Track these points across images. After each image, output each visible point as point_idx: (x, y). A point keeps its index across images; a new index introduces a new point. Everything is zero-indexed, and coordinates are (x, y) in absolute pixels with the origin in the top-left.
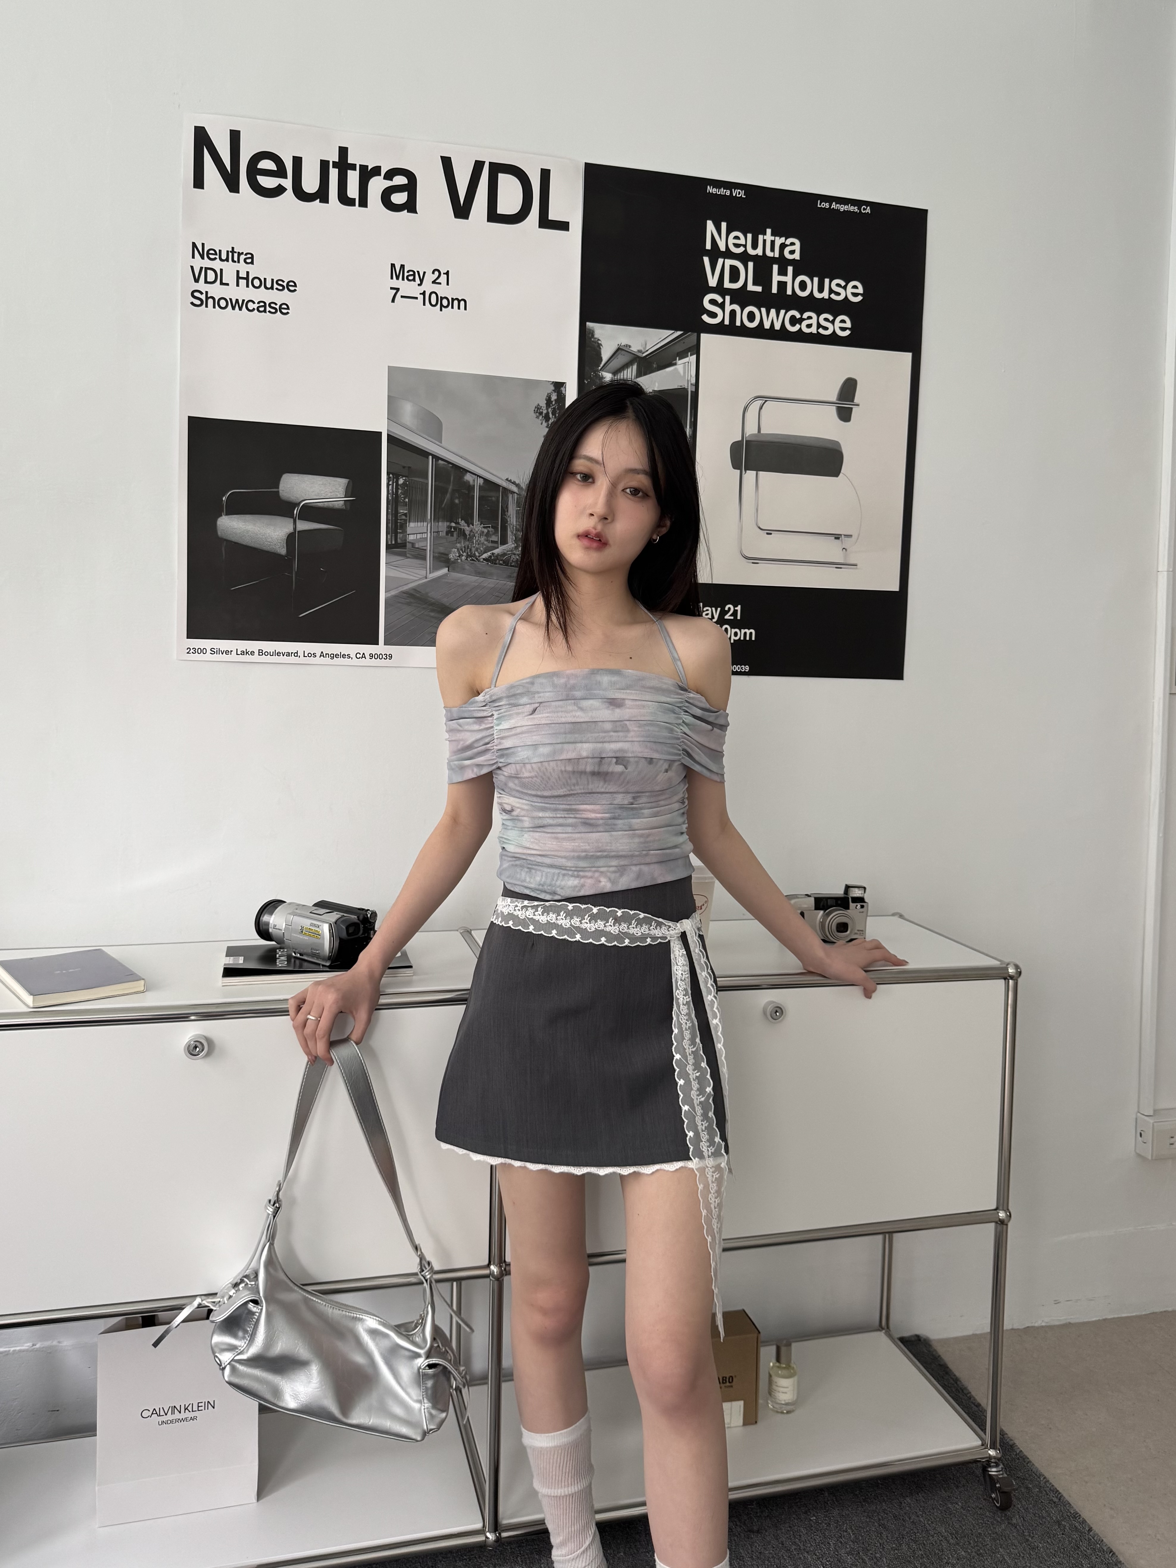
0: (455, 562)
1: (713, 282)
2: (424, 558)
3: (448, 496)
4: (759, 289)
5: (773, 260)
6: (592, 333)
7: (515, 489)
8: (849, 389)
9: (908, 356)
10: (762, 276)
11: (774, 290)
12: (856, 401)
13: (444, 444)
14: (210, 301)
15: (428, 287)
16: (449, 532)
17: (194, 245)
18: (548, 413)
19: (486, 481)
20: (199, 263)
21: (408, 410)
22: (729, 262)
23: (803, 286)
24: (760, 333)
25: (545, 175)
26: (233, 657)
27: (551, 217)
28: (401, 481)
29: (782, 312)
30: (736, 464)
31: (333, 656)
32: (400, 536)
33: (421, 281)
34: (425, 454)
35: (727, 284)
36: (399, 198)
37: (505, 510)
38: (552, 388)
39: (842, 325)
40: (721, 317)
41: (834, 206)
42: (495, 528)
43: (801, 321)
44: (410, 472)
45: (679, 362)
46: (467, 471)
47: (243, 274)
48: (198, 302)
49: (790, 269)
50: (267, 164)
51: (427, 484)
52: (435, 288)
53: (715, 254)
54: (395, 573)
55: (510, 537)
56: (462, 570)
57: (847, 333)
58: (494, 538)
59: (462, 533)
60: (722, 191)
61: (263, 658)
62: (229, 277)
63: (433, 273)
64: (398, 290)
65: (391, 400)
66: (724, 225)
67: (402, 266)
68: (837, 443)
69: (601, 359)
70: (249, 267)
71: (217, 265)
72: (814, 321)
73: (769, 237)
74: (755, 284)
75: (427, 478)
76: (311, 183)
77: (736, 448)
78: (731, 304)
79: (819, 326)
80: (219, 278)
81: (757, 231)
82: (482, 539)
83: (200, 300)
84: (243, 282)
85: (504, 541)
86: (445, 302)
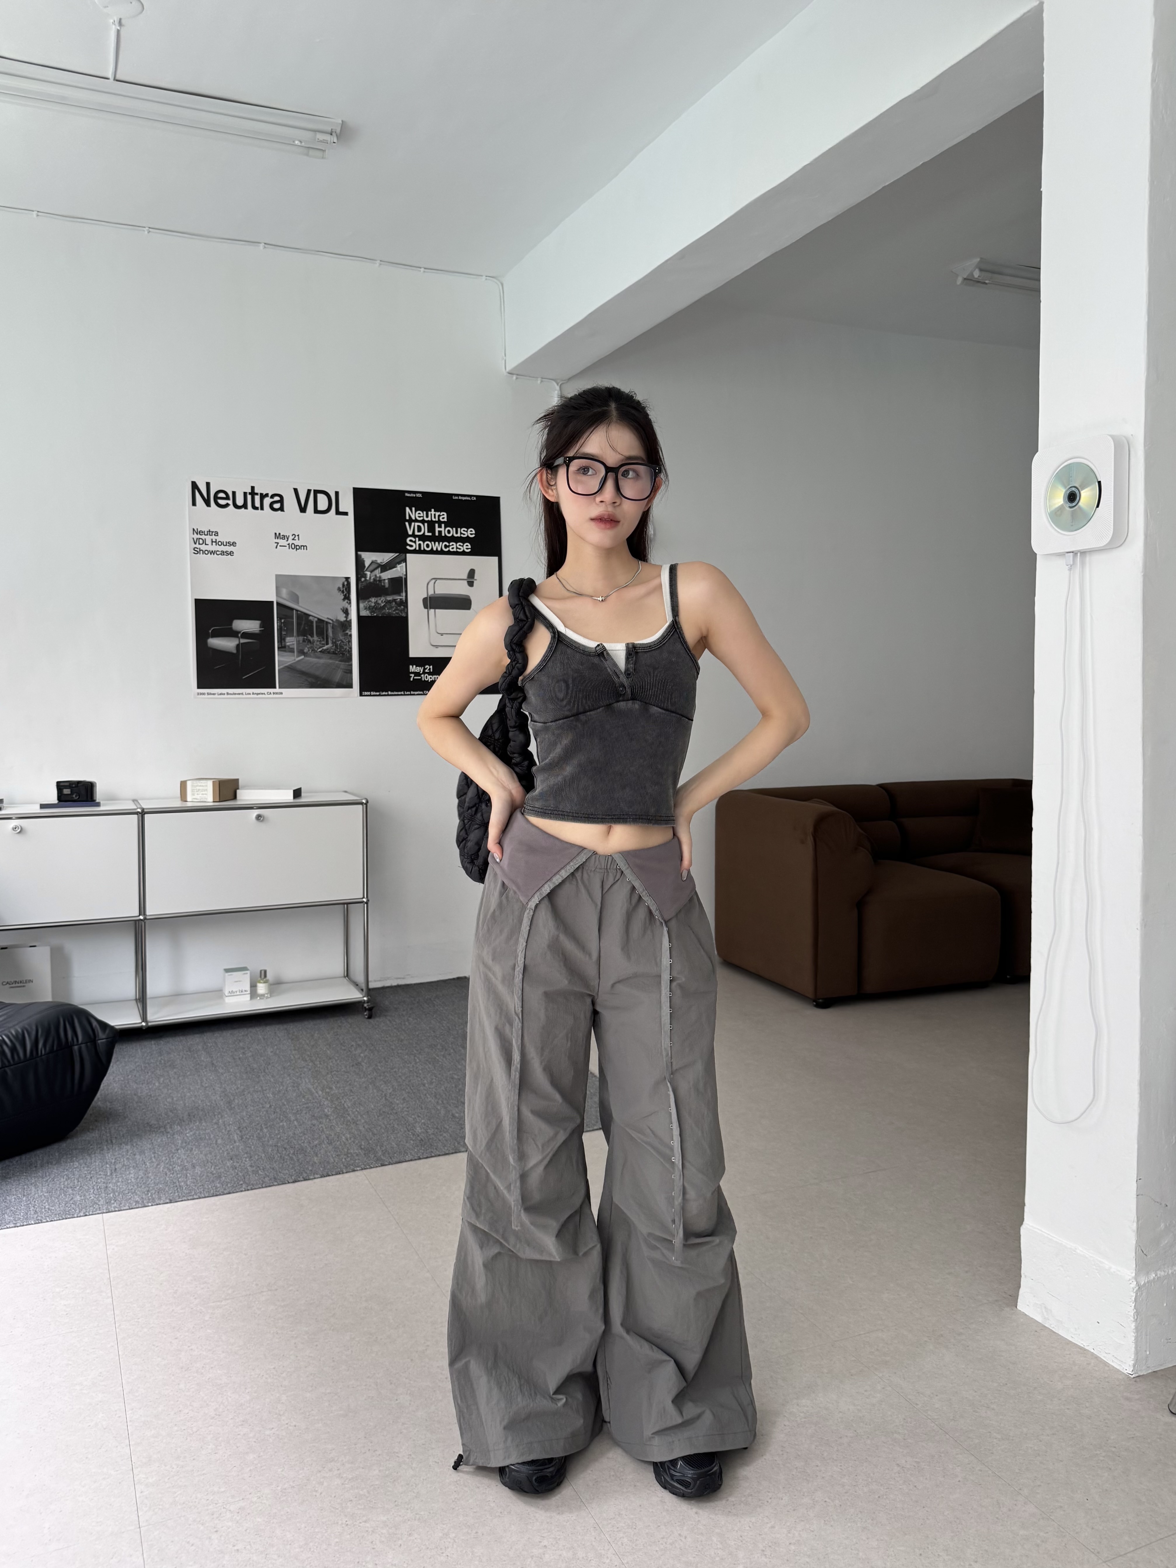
0: (307, 653)
1: (410, 533)
2: (294, 652)
3: (302, 626)
4: (430, 534)
5: (436, 522)
6: (360, 556)
7: (331, 622)
8: (472, 573)
9: (496, 559)
10: (431, 528)
11: (437, 534)
12: (475, 578)
13: (300, 604)
14: (201, 552)
15: (290, 541)
16: (304, 641)
17: (194, 530)
18: (343, 590)
19: (319, 619)
20: (196, 536)
21: (284, 592)
22: (417, 524)
23: (449, 532)
24: (432, 552)
25: (337, 493)
26: (216, 696)
27: (341, 510)
28: (283, 621)
29: (441, 543)
30: (425, 607)
31: (258, 694)
32: (283, 643)
33: (288, 539)
34: (292, 609)
35: (417, 533)
36: (277, 506)
37: (327, 631)
38: (344, 580)
39: (467, 547)
40: (415, 546)
41: (460, 498)
42: (323, 638)
43: (449, 546)
44: (286, 617)
45: (399, 566)
46: (309, 615)
47: (214, 540)
48: (196, 552)
49: (443, 525)
50: (222, 495)
51: (293, 622)
52: (294, 542)
53: (411, 521)
54: (282, 659)
55: (330, 642)
56: (310, 656)
57: (469, 550)
58: (323, 642)
59: (309, 641)
60: (412, 495)
61: (229, 696)
62: (208, 542)
63: (293, 535)
64: (278, 543)
65: (277, 588)
66: (413, 509)
67: (279, 534)
68: (469, 596)
69: (365, 567)
70: (216, 537)
71: (203, 537)
72: (455, 546)
73: (433, 512)
74: (428, 532)
75: (293, 619)
76: (240, 501)
77: (425, 600)
78: (419, 540)
79: (457, 548)
80: (204, 542)
81: (428, 510)
82: (318, 643)
83: (197, 551)
84: (214, 544)
85: (327, 644)
86: (298, 547)
